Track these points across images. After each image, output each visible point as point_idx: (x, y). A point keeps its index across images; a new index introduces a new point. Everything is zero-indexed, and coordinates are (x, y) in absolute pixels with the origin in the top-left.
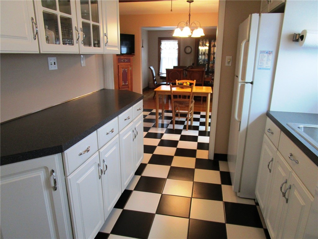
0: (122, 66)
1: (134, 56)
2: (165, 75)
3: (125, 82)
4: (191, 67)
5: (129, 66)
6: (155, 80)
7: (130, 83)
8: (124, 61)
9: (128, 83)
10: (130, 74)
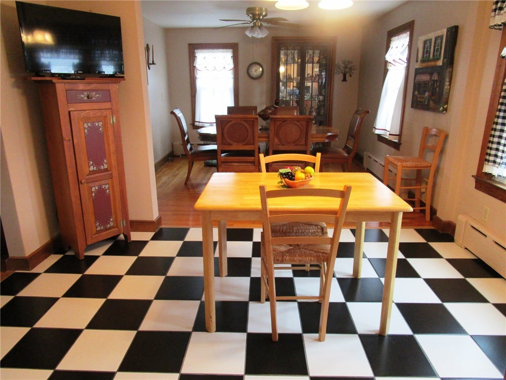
0: (83, 114)
1: (122, 82)
2: (212, 130)
3: (98, 163)
4: (273, 109)
5: (108, 112)
6: (188, 141)
7: (114, 163)
8: (88, 97)
9: (109, 163)
10: (111, 138)
